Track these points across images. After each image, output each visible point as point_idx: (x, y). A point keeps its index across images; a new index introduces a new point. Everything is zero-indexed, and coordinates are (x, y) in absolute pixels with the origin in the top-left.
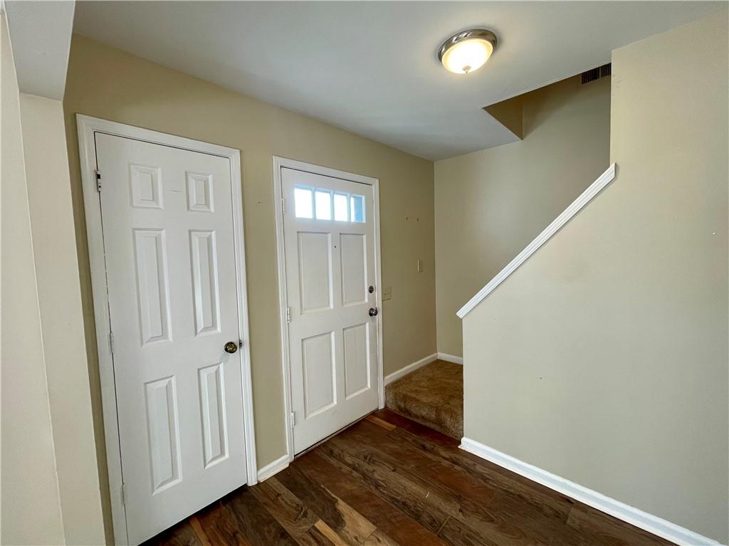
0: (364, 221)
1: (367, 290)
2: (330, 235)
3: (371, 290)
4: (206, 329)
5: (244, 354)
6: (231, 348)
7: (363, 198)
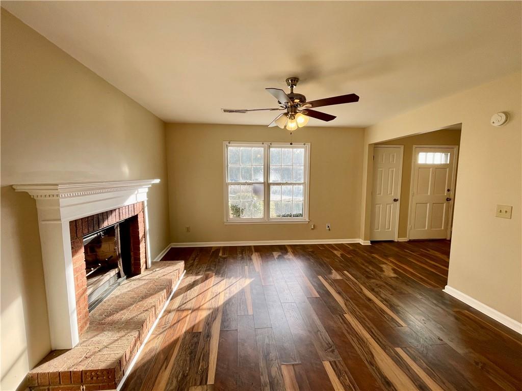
0: (448, 163)
1: (446, 190)
2: (431, 169)
3: (449, 190)
4: (390, 194)
5: (398, 203)
6: (395, 200)
7: (449, 154)
